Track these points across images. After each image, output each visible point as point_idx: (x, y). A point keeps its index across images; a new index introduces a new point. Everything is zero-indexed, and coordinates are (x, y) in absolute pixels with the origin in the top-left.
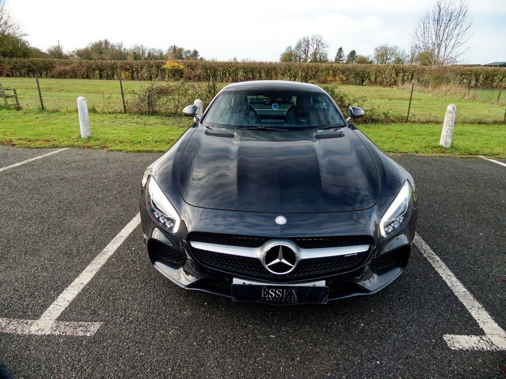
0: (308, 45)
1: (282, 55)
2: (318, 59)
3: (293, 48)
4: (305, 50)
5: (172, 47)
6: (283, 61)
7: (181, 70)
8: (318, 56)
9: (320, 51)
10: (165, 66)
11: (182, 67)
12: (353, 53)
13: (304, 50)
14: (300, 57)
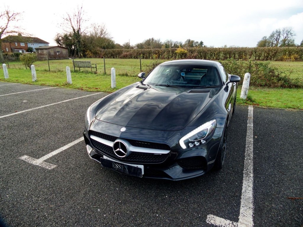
0: (279, 35)
1: (259, 42)
3: (268, 37)
5: (188, 40)
6: (259, 46)
7: (186, 53)
8: (287, 42)
10: (176, 51)
11: (186, 51)
13: (276, 38)
14: (272, 43)
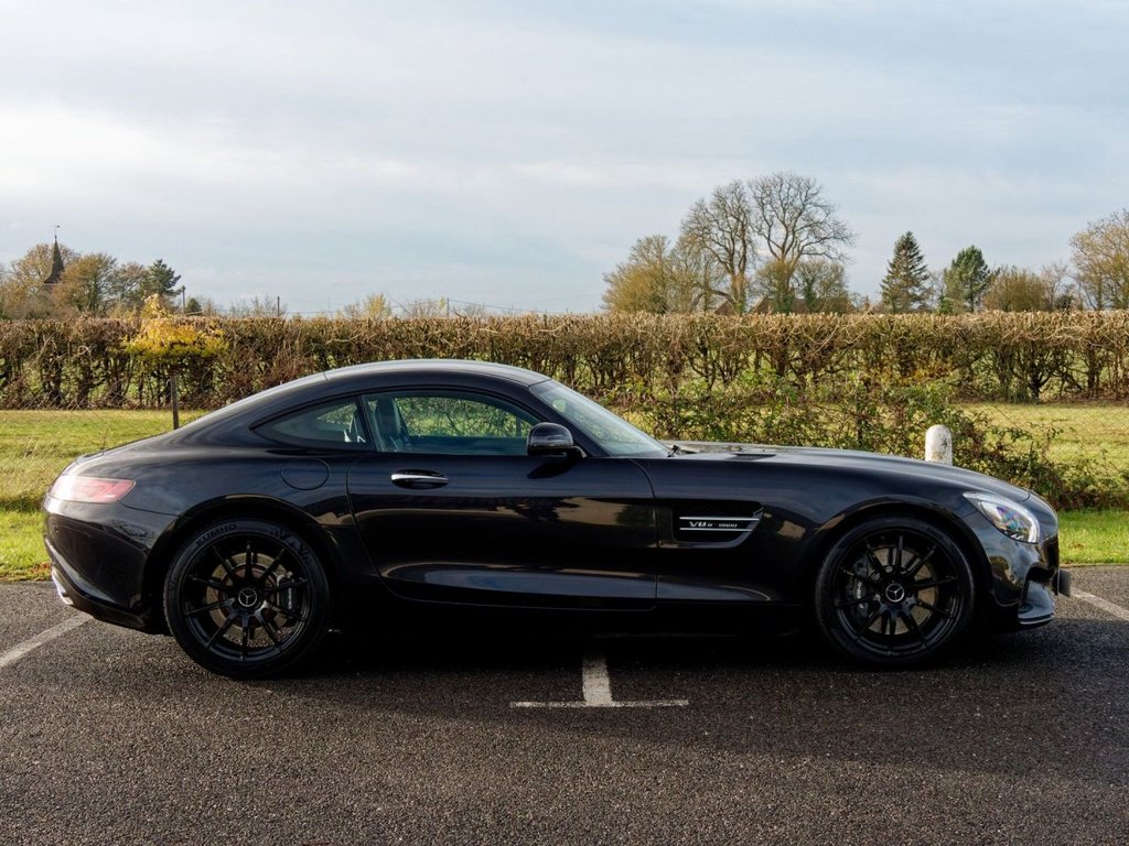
0: (741, 232)
1: (611, 279)
2: (801, 297)
3: (671, 245)
4: (731, 254)
5: (42, 251)
6: (621, 306)
8: (796, 282)
9: (805, 258)
12: (972, 259)
13: (723, 255)
14: (706, 286)
